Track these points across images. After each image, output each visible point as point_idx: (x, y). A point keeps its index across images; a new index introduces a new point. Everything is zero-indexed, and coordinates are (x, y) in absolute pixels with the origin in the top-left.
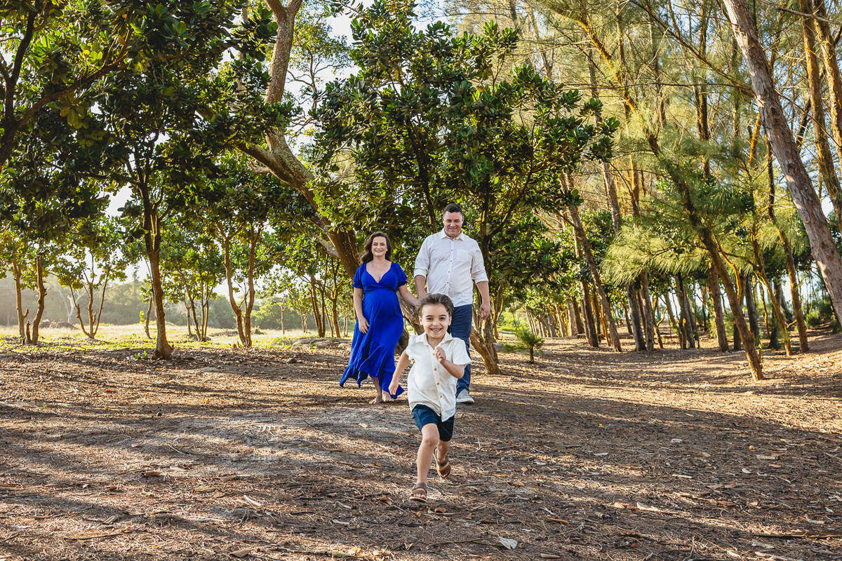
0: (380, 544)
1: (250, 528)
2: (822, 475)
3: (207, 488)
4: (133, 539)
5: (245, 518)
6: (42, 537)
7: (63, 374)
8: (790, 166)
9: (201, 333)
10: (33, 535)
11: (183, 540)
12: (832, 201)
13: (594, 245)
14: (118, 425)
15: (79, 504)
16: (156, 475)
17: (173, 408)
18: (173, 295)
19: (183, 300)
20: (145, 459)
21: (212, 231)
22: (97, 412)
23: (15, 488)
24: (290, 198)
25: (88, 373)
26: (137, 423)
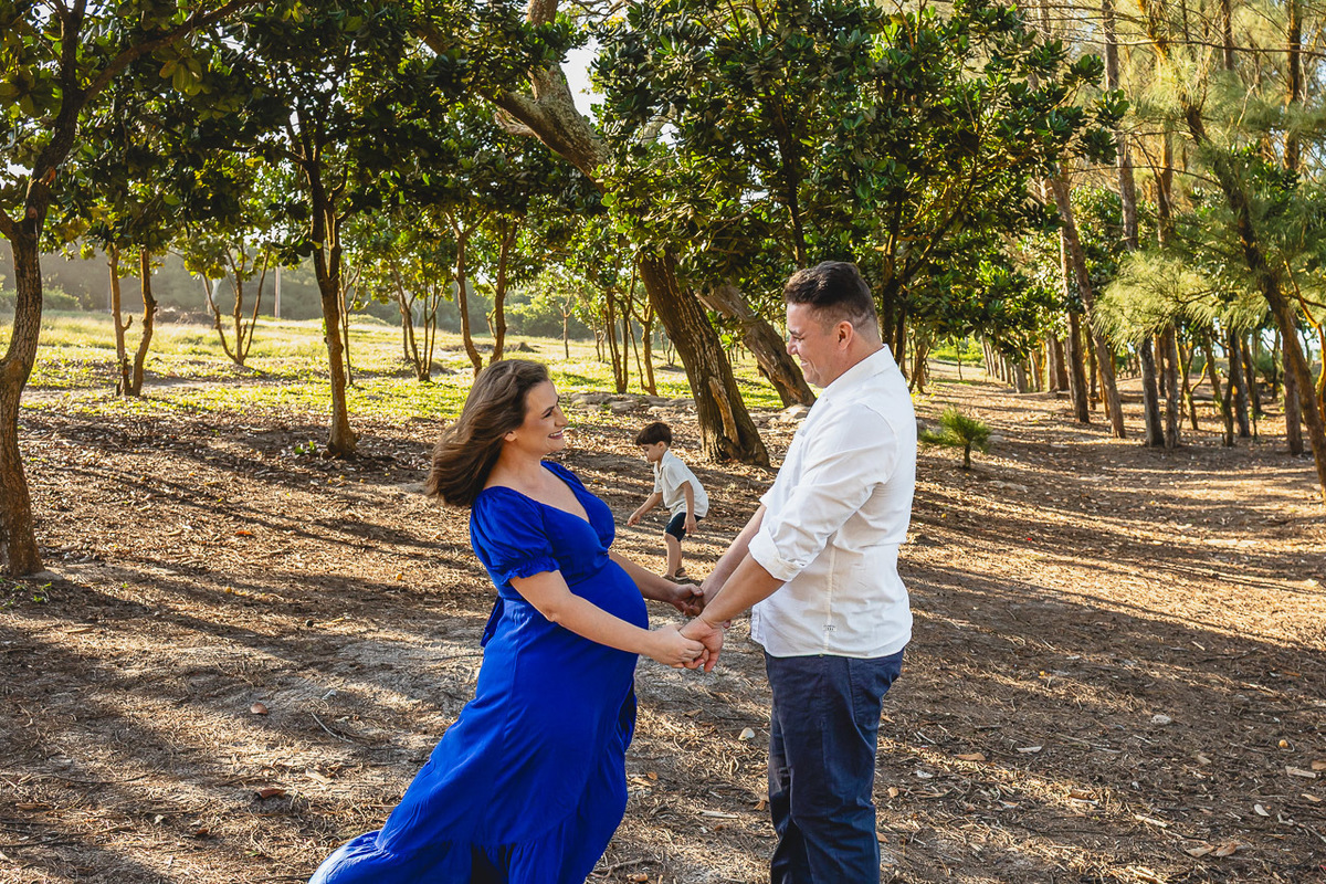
7: (171, 486)
9: (422, 365)
13: (1093, 253)
14: (237, 648)
15: (141, 873)
16: (277, 793)
20: (268, 747)
22: (212, 600)
24: (566, 180)
25: (212, 486)
26: (270, 644)
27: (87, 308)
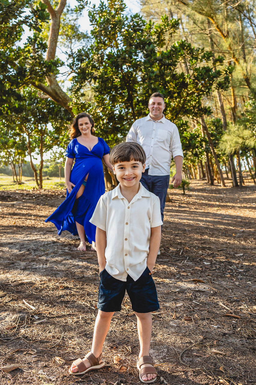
21: (21, 130)
24: (60, 111)
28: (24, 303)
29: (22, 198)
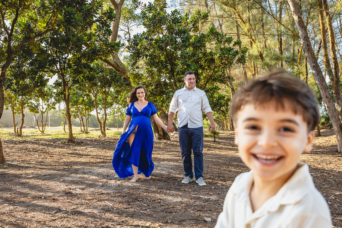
0: (159, 221)
1: (108, 215)
2: (326, 188)
3: (91, 198)
4: (63, 221)
5: (106, 211)
6: (27, 220)
7: (32, 149)
8: (314, 66)
9: (86, 130)
10: (24, 220)
11: (82, 221)
12: (330, 78)
14: (55, 171)
15: (41, 206)
16: (70, 193)
17: (76, 163)
18: (74, 115)
19: (78, 117)
20: (66, 186)
21: (90, 91)
22: (46, 166)
23: (15, 199)
24: (120, 78)
25: (42, 149)
26: (62, 170)
27: (4, 127)
28: (105, 202)
29: (91, 143)
